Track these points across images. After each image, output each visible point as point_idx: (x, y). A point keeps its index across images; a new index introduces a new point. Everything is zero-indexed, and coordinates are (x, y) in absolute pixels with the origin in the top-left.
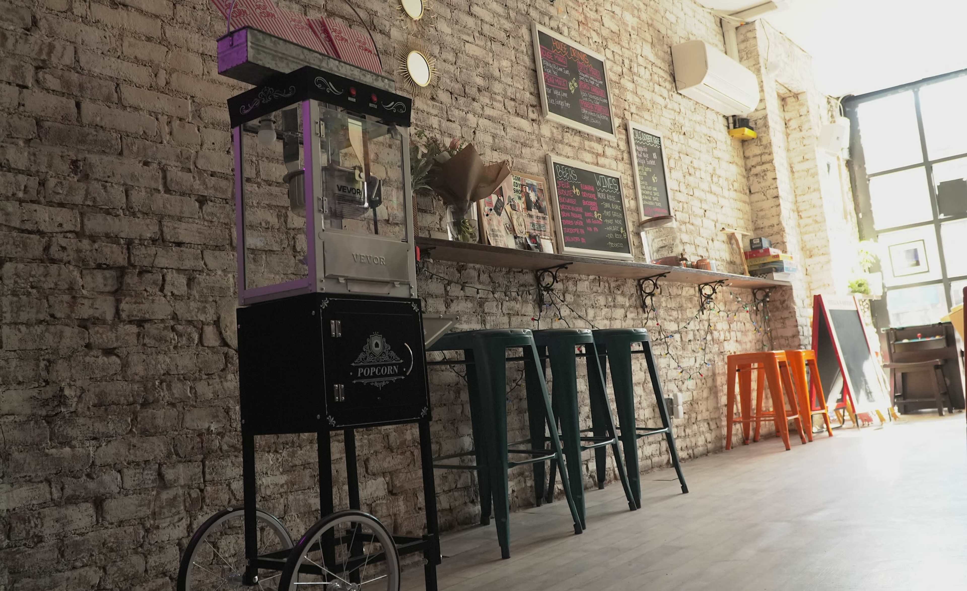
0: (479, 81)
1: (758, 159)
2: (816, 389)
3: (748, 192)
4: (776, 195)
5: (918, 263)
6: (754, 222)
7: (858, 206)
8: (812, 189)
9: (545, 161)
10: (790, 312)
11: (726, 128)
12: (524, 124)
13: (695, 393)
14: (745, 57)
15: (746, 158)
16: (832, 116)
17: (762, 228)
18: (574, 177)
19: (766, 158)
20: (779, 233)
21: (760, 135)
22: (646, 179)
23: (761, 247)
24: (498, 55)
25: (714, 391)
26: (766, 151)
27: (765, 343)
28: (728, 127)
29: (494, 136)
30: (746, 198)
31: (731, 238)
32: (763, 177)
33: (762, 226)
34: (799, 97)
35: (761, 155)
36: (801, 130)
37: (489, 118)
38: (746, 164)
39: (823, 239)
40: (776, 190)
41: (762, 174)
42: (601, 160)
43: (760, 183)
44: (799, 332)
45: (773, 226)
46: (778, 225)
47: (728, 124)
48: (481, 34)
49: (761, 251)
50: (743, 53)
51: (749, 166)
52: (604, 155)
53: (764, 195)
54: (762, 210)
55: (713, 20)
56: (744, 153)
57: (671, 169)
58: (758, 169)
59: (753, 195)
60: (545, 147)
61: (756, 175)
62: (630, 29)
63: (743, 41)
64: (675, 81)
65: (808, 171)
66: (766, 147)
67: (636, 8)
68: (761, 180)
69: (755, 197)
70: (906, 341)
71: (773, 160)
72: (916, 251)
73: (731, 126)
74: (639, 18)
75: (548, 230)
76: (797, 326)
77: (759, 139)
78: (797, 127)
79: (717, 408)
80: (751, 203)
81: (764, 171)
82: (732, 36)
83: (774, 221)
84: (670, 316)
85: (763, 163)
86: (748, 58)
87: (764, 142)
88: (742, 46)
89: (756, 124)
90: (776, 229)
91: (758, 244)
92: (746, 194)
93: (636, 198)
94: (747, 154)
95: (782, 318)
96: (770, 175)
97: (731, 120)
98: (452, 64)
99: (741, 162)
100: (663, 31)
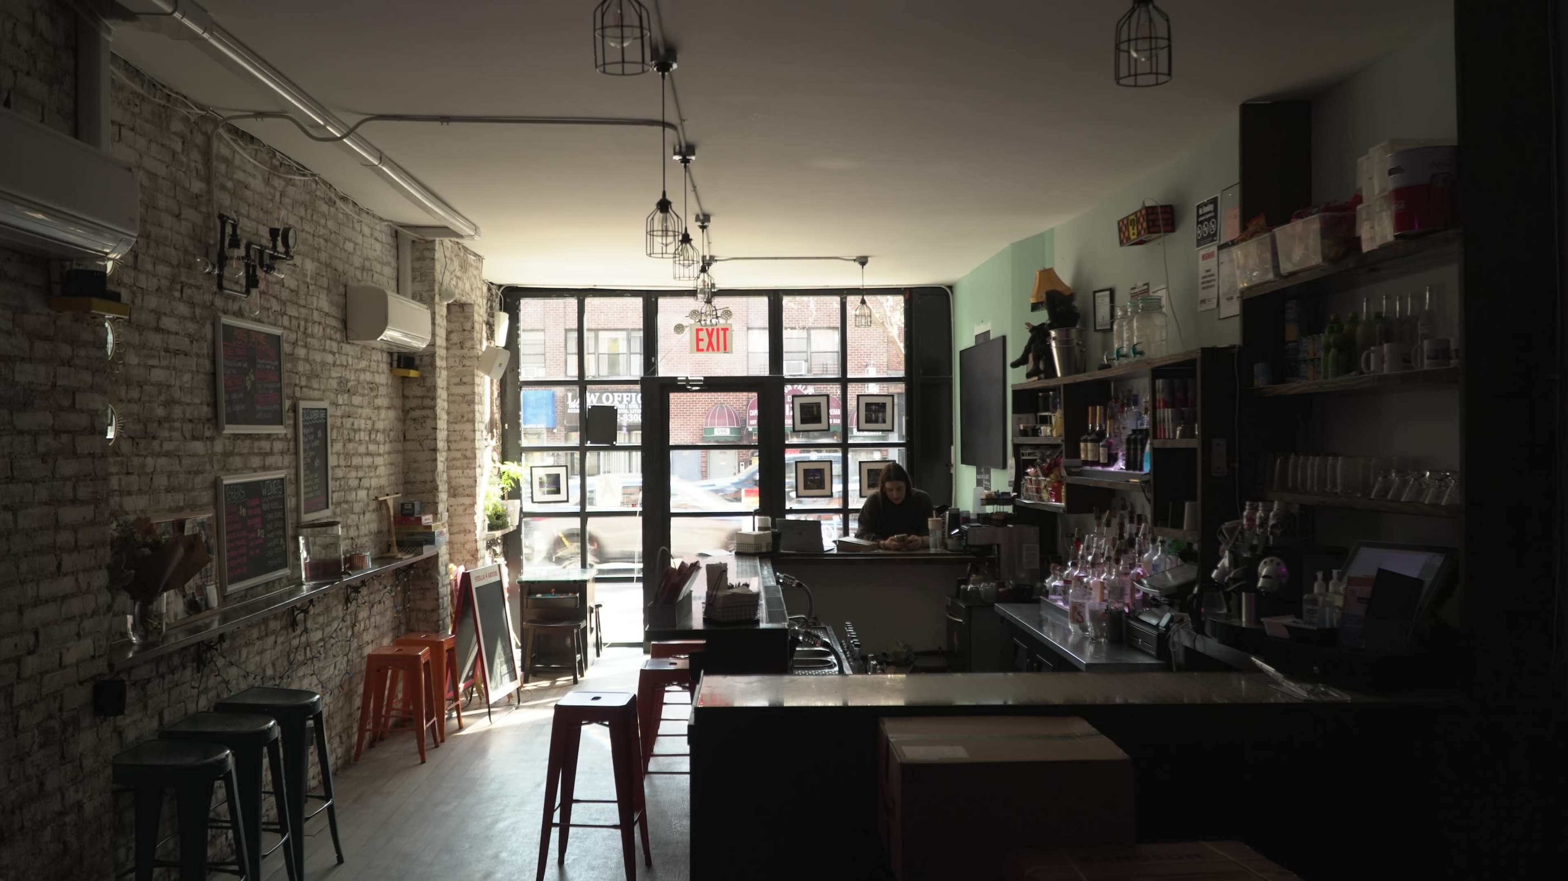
0: (160, 412)
1: (419, 402)
2: (452, 673)
3: (402, 438)
4: (432, 447)
5: (558, 491)
6: (405, 473)
7: (505, 415)
8: (465, 419)
9: (216, 484)
10: (432, 583)
11: (389, 366)
12: (198, 446)
13: (332, 706)
14: (419, 279)
15: (405, 397)
16: (491, 307)
17: (414, 482)
18: (242, 494)
19: (427, 402)
20: (431, 492)
21: (425, 375)
22: (309, 467)
23: (413, 514)
24: (180, 371)
25: (349, 696)
26: (429, 395)
27: (402, 622)
28: (391, 364)
29: (170, 475)
30: (399, 446)
31: (382, 505)
32: (422, 424)
33: (414, 480)
34: (465, 308)
35: (423, 397)
36: (462, 348)
37: (168, 454)
38: (404, 405)
39: (471, 478)
40: (433, 442)
41: (421, 421)
42: (270, 460)
43: (417, 430)
44: (439, 606)
45: (425, 482)
46: (431, 482)
47: (392, 360)
48: (167, 351)
49: (413, 519)
50: (418, 273)
51: (407, 408)
52: (271, 453)
53: (420, 445)
54: (415, 462)
55: (389, 232)
56: (403, 390)
57: (333, 441)
58: (417, 413)
59: (408, 443)
60: (216, 467)
61: (414, 420)
62: (308, 280)
63: (419, 259)
64: (346, 328)
65: (464, 396)
66: (429, 390)
67: (315, 248)
68: (419, 427)
69: (409, 445)
70: (539, 596)
71: (435, 406)
72: (558, 476)
73: (395, 364)
74: (318, 260)
75: (214, 573)
76: (437, 599)
77: (423, 378)
78: (458, 342)
79: (350, 715)
80: (404, 452)
81: (424, 417)
82: (407, 253)
83: (428, 477)
84: (316, 623)
85: (424, 408)
86: (421, 281)
87: (428, 384)
88: (417, 265)
89: (421, 360)
90: (429, 486)
91: (410, 509)
92: (400, 441)
93: (297, 495)
94: (406, 393)
95: (422, 589)
96: (429, 423)
97: (395, 357)
98: (136, 403)
99: (398, 402)
100: (340, 269)
